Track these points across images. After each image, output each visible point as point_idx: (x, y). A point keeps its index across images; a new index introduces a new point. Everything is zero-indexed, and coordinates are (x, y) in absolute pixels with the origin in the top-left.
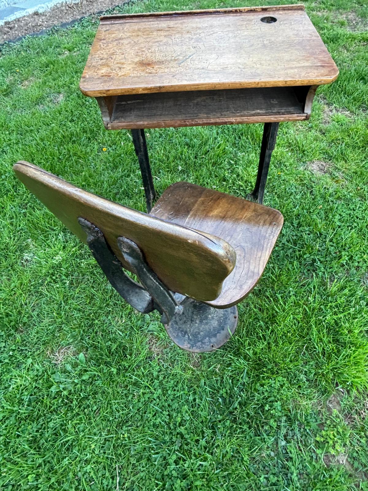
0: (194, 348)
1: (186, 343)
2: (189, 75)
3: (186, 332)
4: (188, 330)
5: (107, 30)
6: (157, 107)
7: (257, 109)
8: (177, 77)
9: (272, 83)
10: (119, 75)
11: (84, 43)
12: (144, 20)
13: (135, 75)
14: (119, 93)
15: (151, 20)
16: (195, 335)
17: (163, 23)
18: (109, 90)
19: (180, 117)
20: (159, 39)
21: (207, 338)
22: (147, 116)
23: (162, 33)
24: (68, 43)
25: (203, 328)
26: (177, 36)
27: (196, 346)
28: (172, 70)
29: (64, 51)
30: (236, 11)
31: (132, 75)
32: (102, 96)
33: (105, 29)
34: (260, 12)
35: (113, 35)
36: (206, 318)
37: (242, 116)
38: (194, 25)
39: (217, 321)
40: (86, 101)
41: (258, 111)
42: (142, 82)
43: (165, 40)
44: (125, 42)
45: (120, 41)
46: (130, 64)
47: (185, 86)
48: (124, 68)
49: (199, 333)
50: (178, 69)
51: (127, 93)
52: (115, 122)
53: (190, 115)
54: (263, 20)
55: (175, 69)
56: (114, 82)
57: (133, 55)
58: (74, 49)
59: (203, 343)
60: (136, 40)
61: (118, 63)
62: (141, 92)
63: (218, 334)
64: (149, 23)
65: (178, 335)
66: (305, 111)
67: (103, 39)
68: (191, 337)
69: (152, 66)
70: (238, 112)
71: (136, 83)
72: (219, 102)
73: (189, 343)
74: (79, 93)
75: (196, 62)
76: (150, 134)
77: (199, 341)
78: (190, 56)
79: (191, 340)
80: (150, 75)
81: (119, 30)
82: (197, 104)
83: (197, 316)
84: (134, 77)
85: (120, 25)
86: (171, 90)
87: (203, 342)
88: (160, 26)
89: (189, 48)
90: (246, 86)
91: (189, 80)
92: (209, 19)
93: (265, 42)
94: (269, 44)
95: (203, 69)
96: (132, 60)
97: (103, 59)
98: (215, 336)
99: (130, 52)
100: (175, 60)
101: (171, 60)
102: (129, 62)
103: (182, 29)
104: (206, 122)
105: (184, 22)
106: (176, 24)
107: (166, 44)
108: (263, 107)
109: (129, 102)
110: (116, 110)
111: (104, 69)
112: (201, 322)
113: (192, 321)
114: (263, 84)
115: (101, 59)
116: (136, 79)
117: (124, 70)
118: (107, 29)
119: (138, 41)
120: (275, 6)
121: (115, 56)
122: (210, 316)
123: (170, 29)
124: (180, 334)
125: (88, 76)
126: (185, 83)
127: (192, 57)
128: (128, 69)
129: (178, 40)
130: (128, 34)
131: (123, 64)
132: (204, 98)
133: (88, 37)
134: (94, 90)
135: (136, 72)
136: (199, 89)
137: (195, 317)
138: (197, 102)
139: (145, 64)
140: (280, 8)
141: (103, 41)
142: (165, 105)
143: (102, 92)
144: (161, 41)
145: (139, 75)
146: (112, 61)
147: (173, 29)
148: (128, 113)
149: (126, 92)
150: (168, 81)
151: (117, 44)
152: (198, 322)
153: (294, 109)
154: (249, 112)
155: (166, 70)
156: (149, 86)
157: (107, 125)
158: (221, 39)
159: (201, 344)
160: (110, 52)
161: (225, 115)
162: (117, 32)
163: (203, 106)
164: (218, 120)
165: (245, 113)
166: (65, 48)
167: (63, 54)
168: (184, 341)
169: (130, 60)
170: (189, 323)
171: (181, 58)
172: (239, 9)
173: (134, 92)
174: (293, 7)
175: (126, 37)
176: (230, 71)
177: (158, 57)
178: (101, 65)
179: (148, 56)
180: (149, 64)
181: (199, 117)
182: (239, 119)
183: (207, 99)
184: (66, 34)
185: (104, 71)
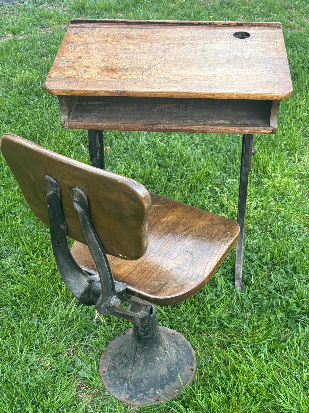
0: (134, 400)
1: (124, 393)
2: (150, 83)
3: (125, 379)
4: (129, 375)
5: (75, 33)
6: (119, 110)
7: (223, 120)
8: (139, 83)
9: (227, 96)
10: (84, 78)
11: (35, 25)
12: (115, 26)
13: (99, 79)
14: (82, 94)
15: (122, 26)
16: (137, 383)
17: (134, 31)
18: (73, 91)
19: (141, 122)
20: (127, 47)
21: (152, 389)
22: (107, 118)
23: (131, 41)
24: (13, 24)
25: (148, 374)
26: (146, 45)
27: (136, 397)
28: (135, 77)
29: (6, 33)
30: (210, 24)
31: (97, 79)
32: (65, 95)
33: (73, 32)
34: (235, 26)
35: (82, 39)
36: (153, 359)
37: (205, 125)
38: (165, 35)
39: (167, 368)
40: (29, 99)
41: (223, 121)
42: (105, 86)
43: (133, 48)
44: (93, 46)
45: (88, 45)
46: (96, 68)
47: (145, 93)
48: (89, 72)
49: (142, 381)
50: (141, 76)
51: (90, 95)
52: (74, 120)
53: (151, 120)
54: (236, 35)
55: (138, 77)
56: (79, 83)
57: (99, 59)
58: (20, 31)
59: (145, 394)
60: (104, 46)
61: (83, 67)
62: (102, 94)
63: (167, 386)
64: (120, 30)
65: (115, 383)
66: (271, 125)
67: (72, 43)
68: (131, 386)
69: (116, 72)
70: (202, 121)
71: (99, 86)
72: (185, 110)
73: (128, 393)
74: (21, 89)
75: (159, 72)
76: (111, 147)
77: (140, 392)
78: (155, 66)
79: (130, 389)
80: (113, 80)
81: (88, 34)
82: (161, 111)
83: (141, 354)
84: (98, 81)
85: (89, 28)
86: (132, 95)
87: (147, 393)
88: (130, 33)
89: (156, 58)
90: (202, 96)
91: (149, 88)
92: (182, 30)
93: (231, 57)
94: (234, 60)
95: (164, 78)
96: (98, 64)
97: (69, 61)
98: (162, 387)
99: (97, 57)
100: (139, 68)
101: (136, 68)
102: (95, 67)
103: (152, 38)
104: (167, 128)
105: (155, 32)
106: (147, 32)
107: (134, 52)
108: (228, 118)
109: (89, 103)
110: (75, 110)
111: (71, 71)
112: (145, 364)
113: (134, 362)
114: (218, 96)
115: (68, 62)
116: (100, 82)
117: (90, 73)
118: (77, 32)
119: (106, 47)
120: (251, 22)
121: (82, 59)
122: (157, 358)
123: (141, 37)
124: (118, 383)
125: (53, 76)
126: (145, 90)
127: (156, 66)
128: (92, 73)
129: (146, 49)
130: (97, 39)
131: (89, 67)
132: (170, 105)
133: (42, 17)
134: (59, 89)
135: (101, 77)
136: (158, 96)
137: (139, 356)
138: (162, 109)
139: (110, 70)
140: (256, 24)
141: (71, 44)
142: (127, 108)
143: (66, 91)
144: (129, 49)
145: (102, 79)
146: (79, 64)
147: (144, 37)
148: (88, 114)
149: (88, 93)
150: (129, 87)
151: (85, 49)
152: (141, 363)
153: (260, 122)
154: (214, 121)
155: (129, 77)
156: (111, 90)
157: (65, 123)
158: (189, 51)
159: (143, 396)
160: (77, 55)
161: (188, 123)
162: (86, 36)
163: (168, 113)
164: (180, 128)
165: (210, 122)
166: (8, 30)
167: (5, 36)
168: (122, 390)
169: (95, 64)
170: (130, 366)
171: (145, 66)
172: (214, 23)
173: (96, 94)
174: (269, 24)
175: (95, 42)
176: (190, 82)
177: (124, 64)
178: (67, 67)
179: (114, 62)
180: (113, 70)
181: (161, 122)
182: (202, 128)
183: (172, 106)
184: (12, 12)
185: (70, 73)
